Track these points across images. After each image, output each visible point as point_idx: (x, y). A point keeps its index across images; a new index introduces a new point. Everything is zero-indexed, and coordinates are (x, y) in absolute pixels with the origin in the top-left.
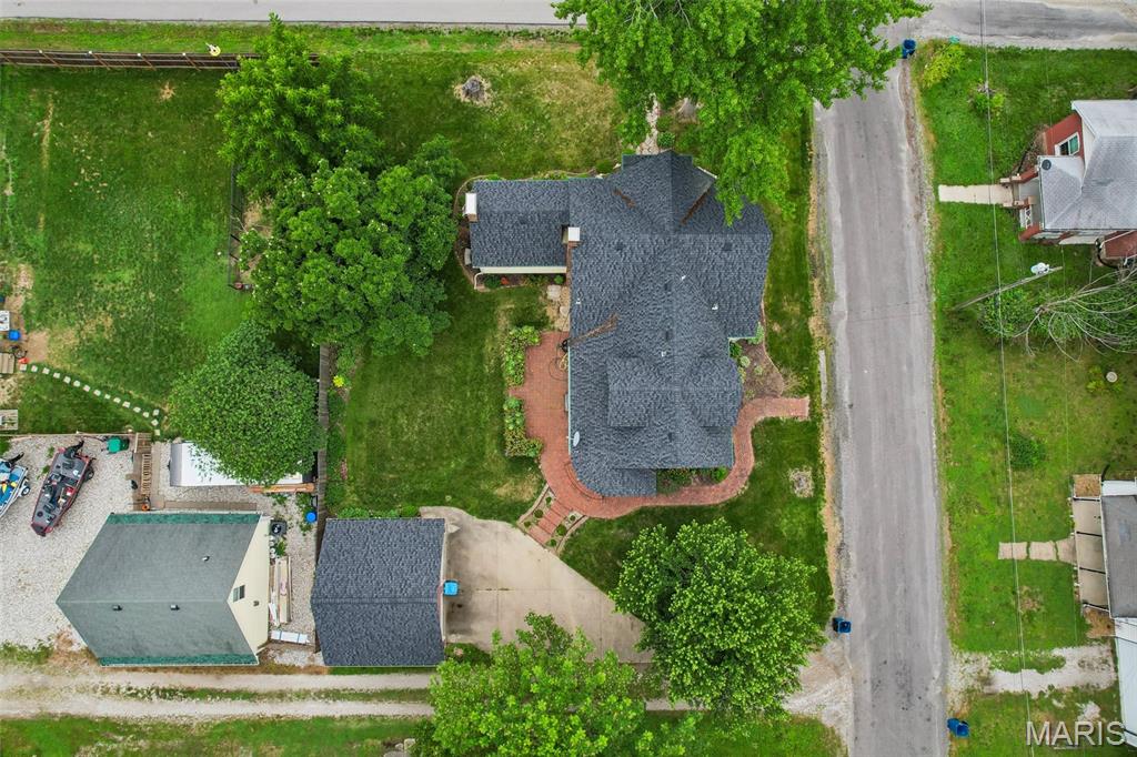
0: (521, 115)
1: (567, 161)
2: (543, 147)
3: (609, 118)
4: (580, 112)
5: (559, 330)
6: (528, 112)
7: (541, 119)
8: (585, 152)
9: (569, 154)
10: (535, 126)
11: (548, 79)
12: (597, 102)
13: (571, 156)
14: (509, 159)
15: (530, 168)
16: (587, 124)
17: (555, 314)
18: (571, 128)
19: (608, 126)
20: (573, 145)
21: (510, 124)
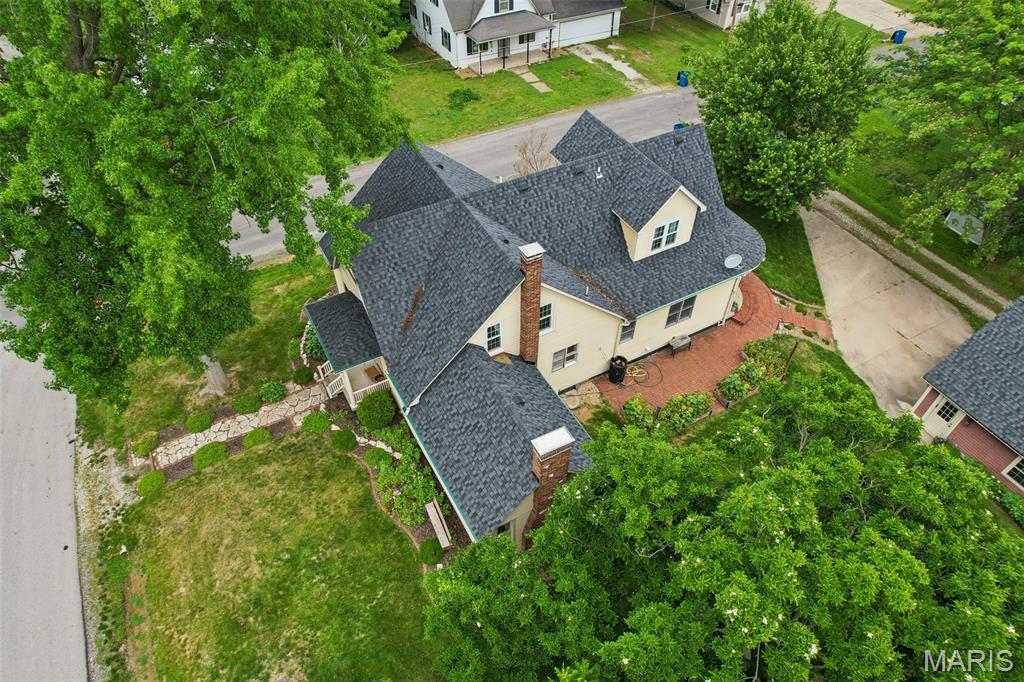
0: (296, 599)
1: (354, 491)
2: (342, 535)
3: (260, 470)
4: (261, 513)
5: (601, 394)
6: (287, 589)
7: (293, 562)
8: (328, 475)
9: (340, 496)
10: (311, 565)
11: (212, 586)
12: (236, 498)
13: (344, 490)
14: (387, 578)
15: (390, 538)
16: (280, 494)
17: (585, 409)
18: (295, 512)
19: (275, 466)
20: (325, 496)
21: (319, 607)
